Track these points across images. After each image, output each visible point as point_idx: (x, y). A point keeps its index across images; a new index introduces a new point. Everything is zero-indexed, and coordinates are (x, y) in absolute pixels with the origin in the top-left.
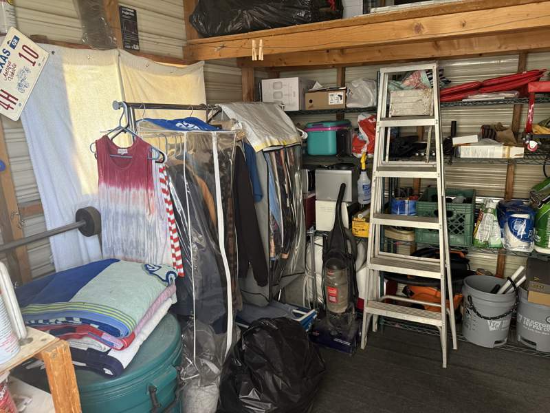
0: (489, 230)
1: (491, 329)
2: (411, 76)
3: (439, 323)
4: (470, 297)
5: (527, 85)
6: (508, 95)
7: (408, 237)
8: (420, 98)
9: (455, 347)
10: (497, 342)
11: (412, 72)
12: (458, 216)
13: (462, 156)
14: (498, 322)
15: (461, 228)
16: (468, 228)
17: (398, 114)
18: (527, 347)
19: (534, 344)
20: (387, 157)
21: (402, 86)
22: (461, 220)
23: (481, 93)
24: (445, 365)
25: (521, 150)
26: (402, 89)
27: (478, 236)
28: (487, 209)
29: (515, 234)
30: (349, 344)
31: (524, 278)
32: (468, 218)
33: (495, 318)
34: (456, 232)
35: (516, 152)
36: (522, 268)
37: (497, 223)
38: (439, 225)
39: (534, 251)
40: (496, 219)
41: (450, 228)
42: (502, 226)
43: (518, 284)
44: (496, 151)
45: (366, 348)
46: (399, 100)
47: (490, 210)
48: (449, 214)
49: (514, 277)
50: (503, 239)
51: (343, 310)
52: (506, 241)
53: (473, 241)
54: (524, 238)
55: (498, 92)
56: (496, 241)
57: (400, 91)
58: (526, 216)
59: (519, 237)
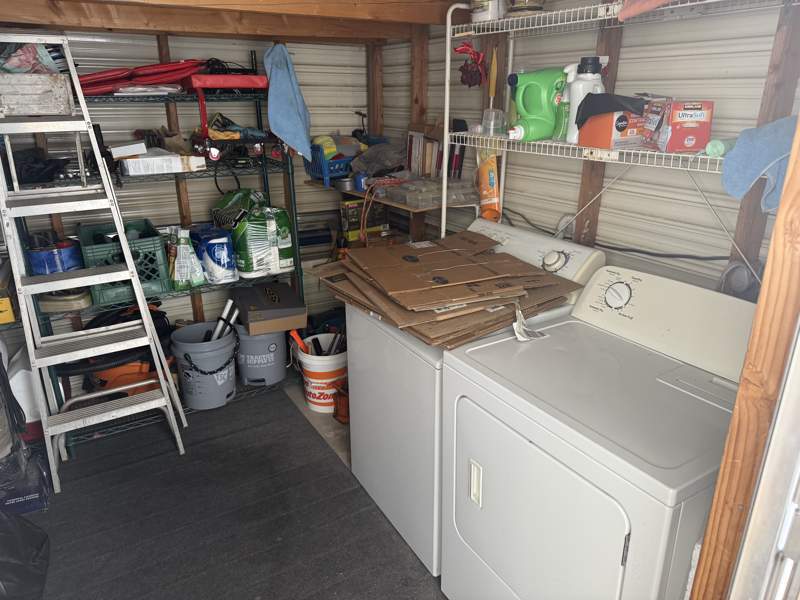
0: (188, 267)
1: (220, 383)
2: (19, 52)
3: (159, 403)
4: (187, 357)
5: (189, 77)
6: (170, 90)
7: (80, 304)
8: (48, 88)
9: (185, 425)
10: (228, 396)
11: (20, 46)
12: (146, 256)
13: (132, 172)
14: (225, 372)
15: (154, 271)
16: (162, 269)
17: (15, 113)
18: (256, 387)
19: (263, 380)
20: (16, 184)
21: (7, 66)
22: (152, 261)
23: (135, 85)
24: (182, 451)
25: (201, 161)
26: (8, 72)
27: (177, 277)
28: (178, 240)
29: (219, 263)
30: (37, 496)
31: (236, 313)
32: (159, 255)
33: (221, 369)
35: (196, 163)
36: (230, 302)
37: (194, 256)
38: (130, 273)
39: (241, 278)
40: (191, 250)
41: (140, 273)
42: (200, 257)
44: (172, 164)
45: (62, 488)
46: (11, 90)
47: (182, 241)
48: (135, 255)
49: (225, 315)
50: (206, 274)
51: (8, 450)
53: (173, 285)
54: (230, 266)
55: (155, 84)
56: (198, 278)
57: (7, 76)
58: (224, 240)
59: (224, 265)
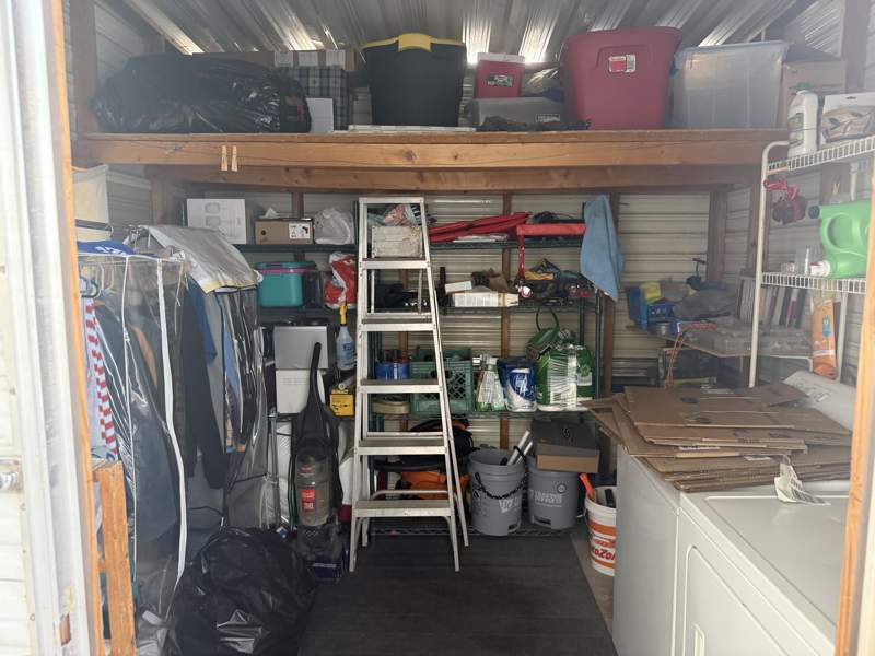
0: (491, 392)
1: (504, 511)
2: (394, 211)
3: (446, 512)
4: (477, 475)
5: (515, 227)
6: (498, 237)
7: (401, 409)
8: (406, 236)
9: (466, 544)
10: (510, 528)
11: (395, 206)
12: (457, 377)
13: (457, 305)
14: (509, 501)
15: (462, 390)
16: (468, 389)
17: (381, 255)
18: (542, 527)
19: (548, 522)
20: (373, 307)
21: (384, 221)
22: (462, 381)
23: (470, 234)
24: (457, 568)
25: (515, 298)
26: (384, 225)
27: (480, 399)
28: (487, 366)
29: (518, 392)
30: (334, 566)
31: (531, 444)
32: (468, 379)
33: (506, 496)
34: (457, 396)
35: (511, 300)
36: (527, 433)
37: (498, 382)
38: (438, 387)
39: (538, 410)
40: (497, 377)
41: (450, 391)
42: (503, 385)
43: (525, 452)
44: (491, 299)
45: (356, 569)
46: (383, 238)
47: (490, 368)
48: (448, 374)
49: (520, 446)
50: (506, 400)
51: (324, 520)
52: (510, 401)
53: (476, 405)
54: (527, 396)
55: (487, 233)
56: (499, 403)
57: (382, 227)
58: (526, 371)
59: (522, 395)
